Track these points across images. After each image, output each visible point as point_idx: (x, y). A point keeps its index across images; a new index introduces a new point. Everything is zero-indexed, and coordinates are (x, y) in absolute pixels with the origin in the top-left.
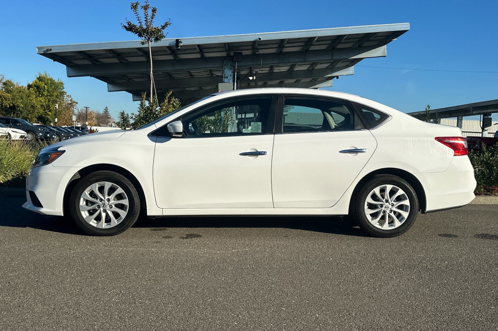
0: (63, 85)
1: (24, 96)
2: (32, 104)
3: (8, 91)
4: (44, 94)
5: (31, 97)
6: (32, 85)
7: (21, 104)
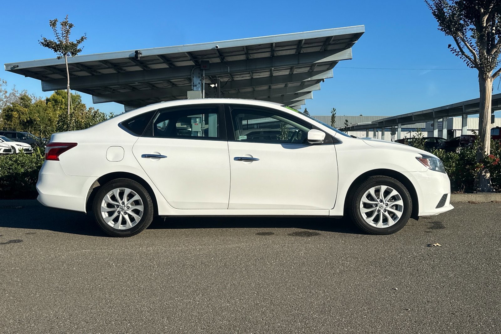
0: (81, 97)
1: (41, 110)
2: (49, 118)
3: (26, 106)
4: (62, 108)
5: (48, 111)
6: (50, 99)
7: (38, 118)
